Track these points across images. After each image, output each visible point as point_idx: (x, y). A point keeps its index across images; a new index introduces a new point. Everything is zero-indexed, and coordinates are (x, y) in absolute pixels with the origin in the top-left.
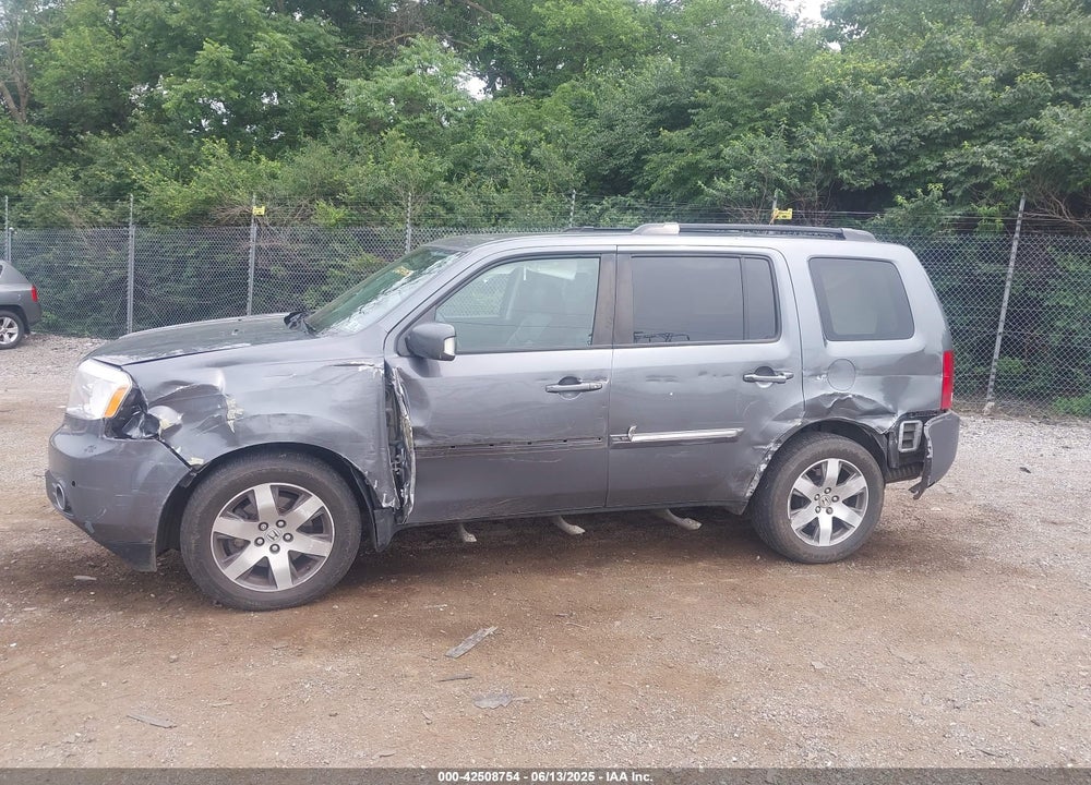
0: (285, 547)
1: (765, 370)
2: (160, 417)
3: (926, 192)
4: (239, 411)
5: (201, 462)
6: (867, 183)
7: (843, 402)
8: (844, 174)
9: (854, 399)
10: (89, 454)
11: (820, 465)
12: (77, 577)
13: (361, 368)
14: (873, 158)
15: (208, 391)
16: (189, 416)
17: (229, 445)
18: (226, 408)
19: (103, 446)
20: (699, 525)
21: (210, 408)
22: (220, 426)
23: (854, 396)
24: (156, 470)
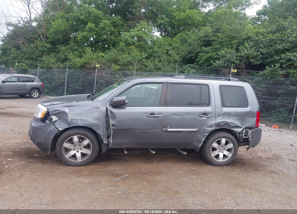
0: (80, 151)
1: (205, 114)
2: (53, 118)
3: (275, 66)
4: (71, 118)
5: (61, 129)
6: (259, 63)
7: (227, 123)
8: (252, 60)
9: (230, 123)
10: (37, 126)
11: (220, 140)
12: (35, 155)
13: (100, 109)
14: (261, 56)
15: (64, 113)
16: (60, 118)
17: (68, 126)
18: (68, 117)
19: (40, 124)
20: (186, 153)
21: (65, 117)
22: (66, 121)
23: (230, 122)
24: (51, 130)
